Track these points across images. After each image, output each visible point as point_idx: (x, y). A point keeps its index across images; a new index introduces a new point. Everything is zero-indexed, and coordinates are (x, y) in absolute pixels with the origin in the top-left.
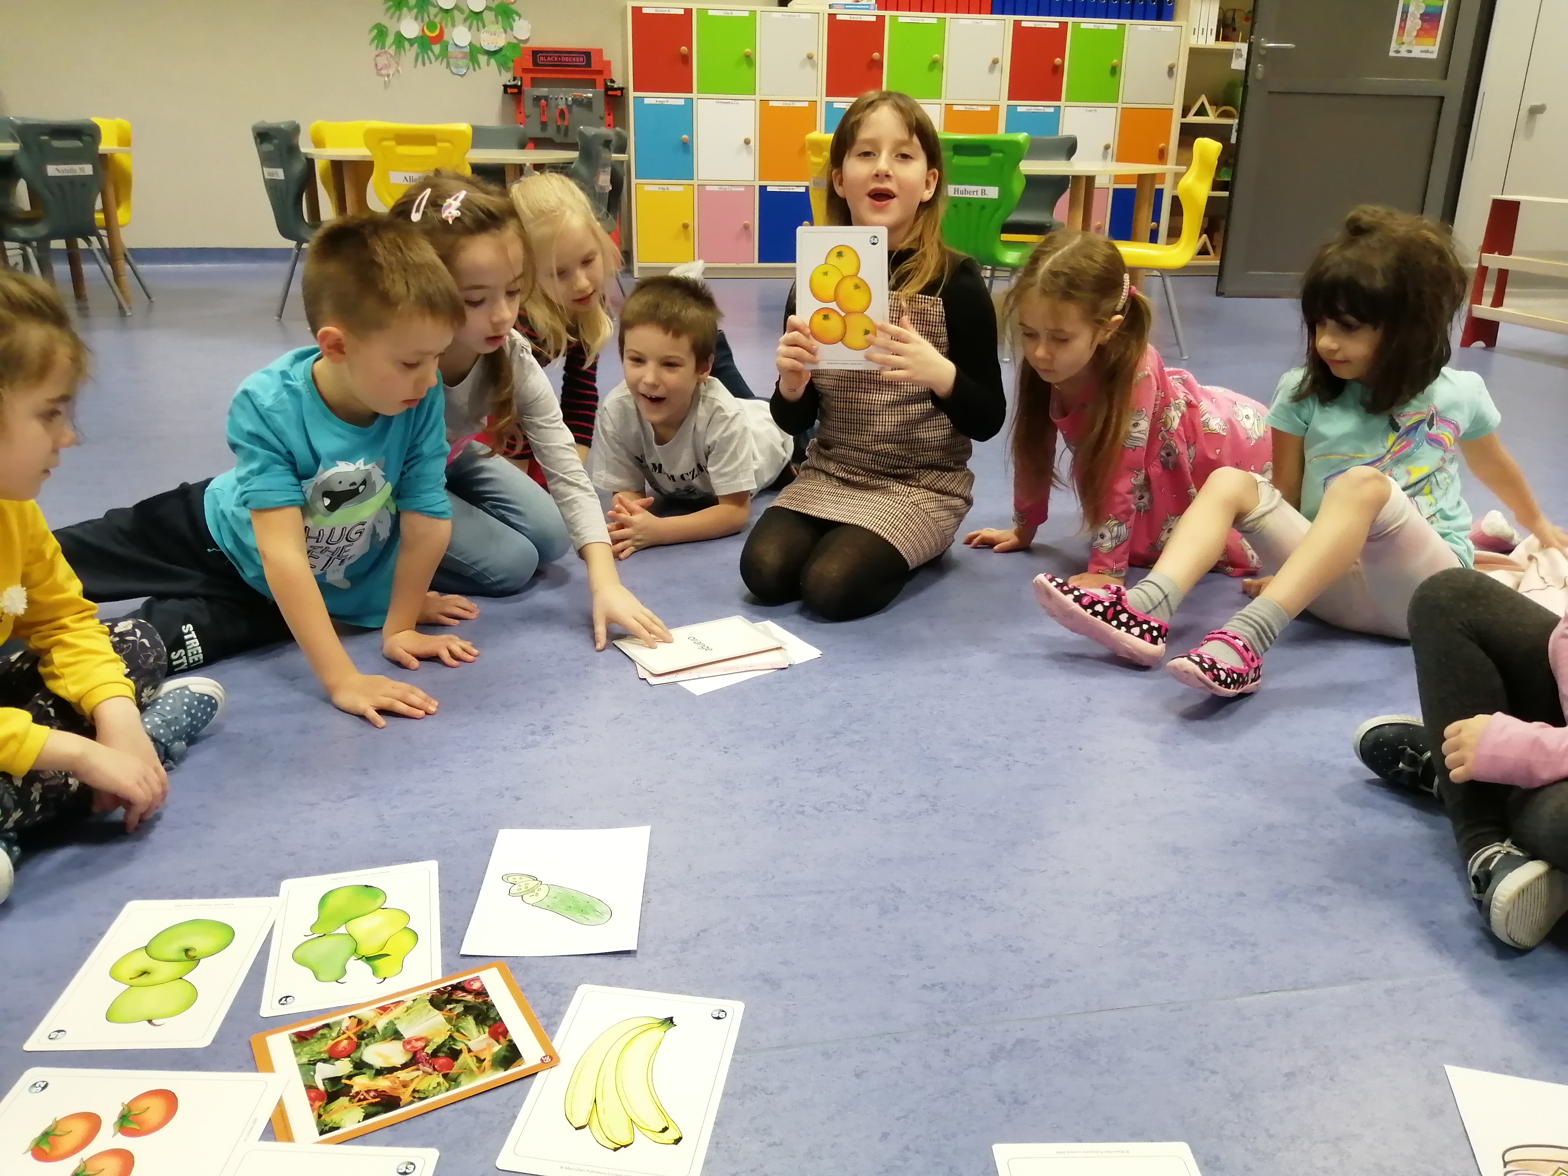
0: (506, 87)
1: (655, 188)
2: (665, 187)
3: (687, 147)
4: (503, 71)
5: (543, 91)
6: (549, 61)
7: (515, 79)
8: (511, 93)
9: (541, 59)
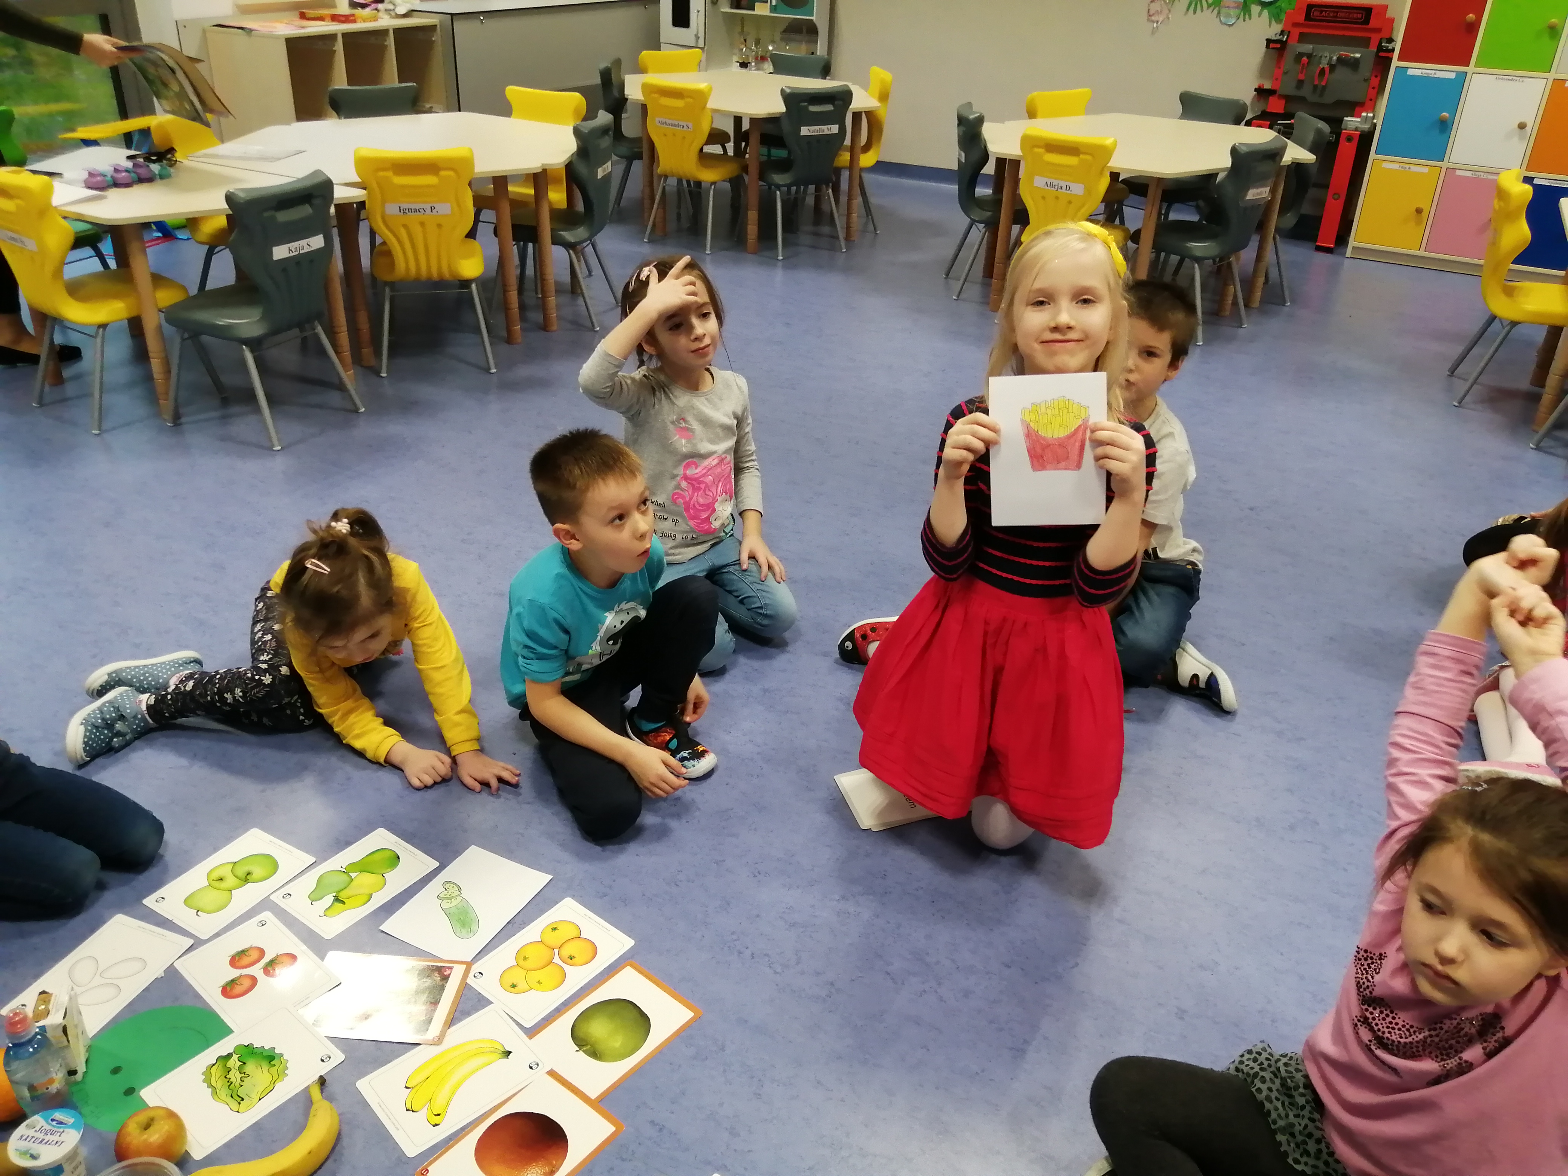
0: (1269, 41)
1: (1395, 166)
2: (1407, 166)
3: (1445, 126)
4: (1273, 22)
5: (1307, 48)
6: (1323, 16)
7: (1282, 33)
8: (1273, 48)
9: (1315, 13)
